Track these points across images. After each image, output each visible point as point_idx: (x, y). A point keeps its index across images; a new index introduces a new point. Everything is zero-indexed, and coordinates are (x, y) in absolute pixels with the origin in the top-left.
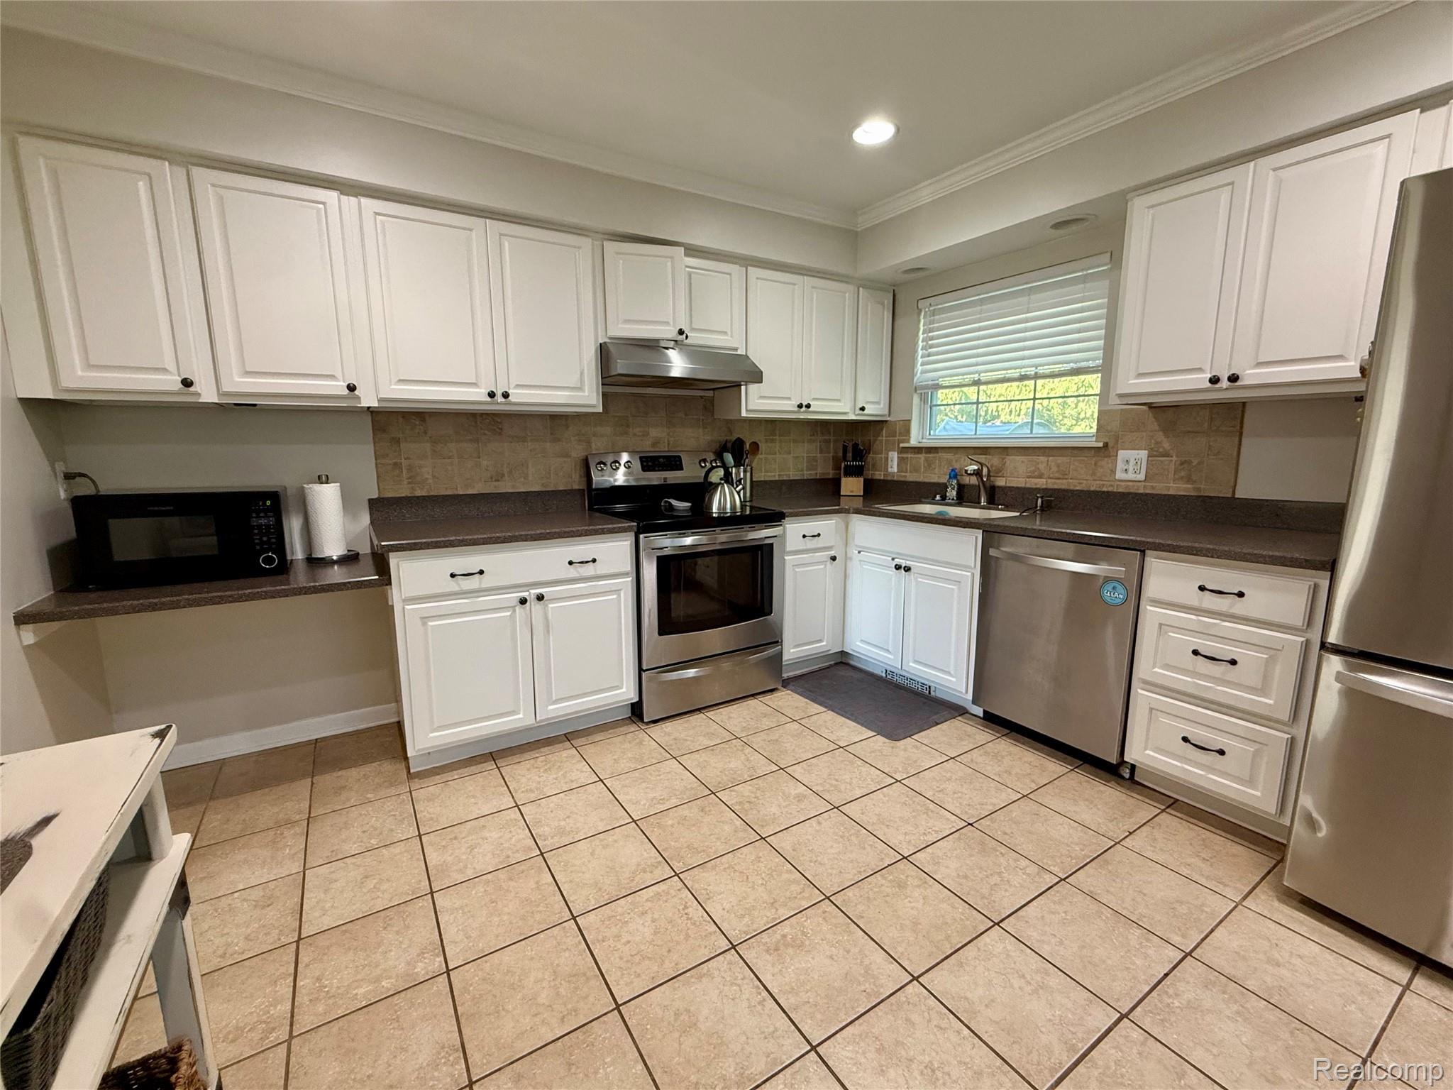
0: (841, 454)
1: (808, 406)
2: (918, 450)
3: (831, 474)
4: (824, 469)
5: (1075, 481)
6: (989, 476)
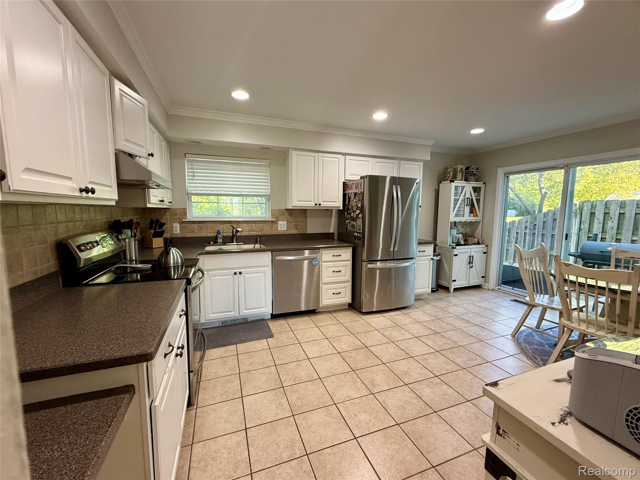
1: (162, 201)
2: (193, 222)
5: (266, 232)
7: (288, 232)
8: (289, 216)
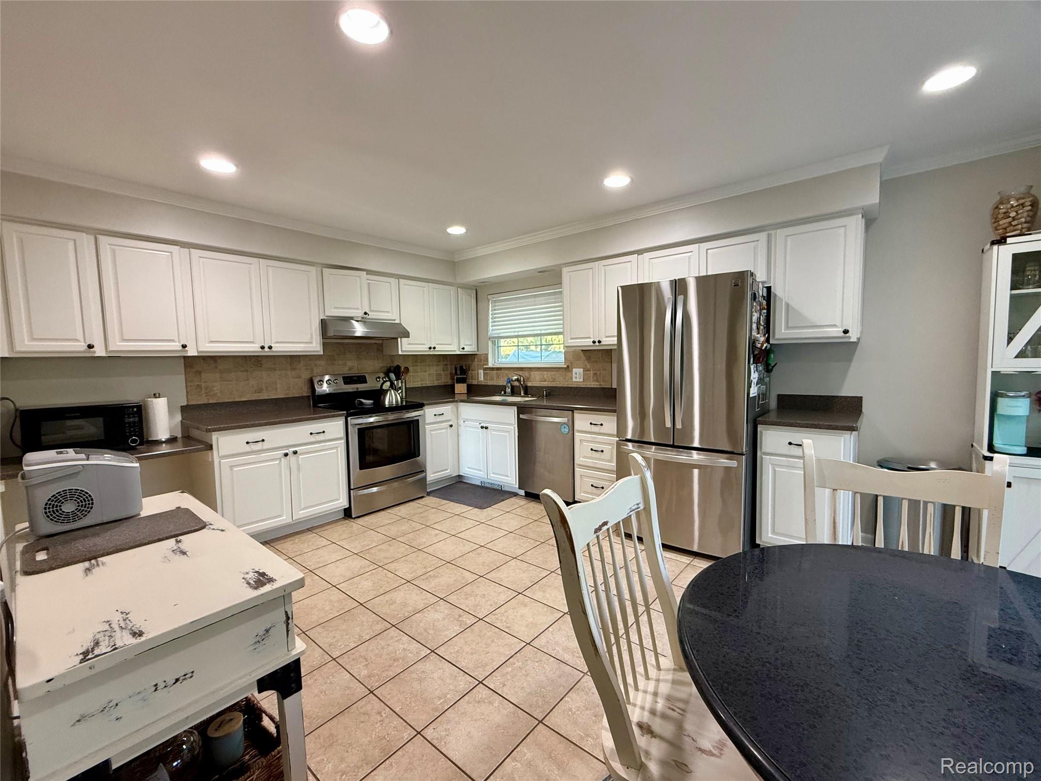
0: (454, 371)
1: (434, 348)
2: (492, 369)
3: (450, 382)
4: (445, 380)
5: (559, 383)
6: (524, 381)
7: (586, 385)
8: (586, 361)
